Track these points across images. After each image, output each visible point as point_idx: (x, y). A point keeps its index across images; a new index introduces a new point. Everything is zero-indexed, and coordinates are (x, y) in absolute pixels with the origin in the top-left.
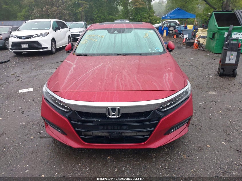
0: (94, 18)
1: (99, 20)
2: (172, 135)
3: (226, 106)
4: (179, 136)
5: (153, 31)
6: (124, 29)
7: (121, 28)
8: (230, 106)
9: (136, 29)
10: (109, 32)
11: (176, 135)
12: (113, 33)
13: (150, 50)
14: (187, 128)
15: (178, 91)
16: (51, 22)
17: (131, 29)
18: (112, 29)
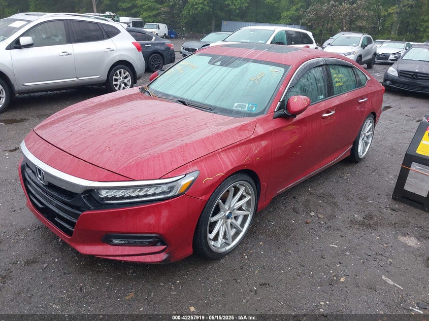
0: (419, 29)
2: (119, 250)
3: (383, 277)
4: (135, 259)
5: (283, 70)
6: (236, 58)
7: (233, 57)
8: (392, 283)
9: (256, 61)
10: (209, 63)
11: (126, 253)
12: (213, 64)
13: (236, 104)
14: (164, 256)
15: (134, 180)
16: (274, 31)
17: (246, 60)
18: (221, 57)
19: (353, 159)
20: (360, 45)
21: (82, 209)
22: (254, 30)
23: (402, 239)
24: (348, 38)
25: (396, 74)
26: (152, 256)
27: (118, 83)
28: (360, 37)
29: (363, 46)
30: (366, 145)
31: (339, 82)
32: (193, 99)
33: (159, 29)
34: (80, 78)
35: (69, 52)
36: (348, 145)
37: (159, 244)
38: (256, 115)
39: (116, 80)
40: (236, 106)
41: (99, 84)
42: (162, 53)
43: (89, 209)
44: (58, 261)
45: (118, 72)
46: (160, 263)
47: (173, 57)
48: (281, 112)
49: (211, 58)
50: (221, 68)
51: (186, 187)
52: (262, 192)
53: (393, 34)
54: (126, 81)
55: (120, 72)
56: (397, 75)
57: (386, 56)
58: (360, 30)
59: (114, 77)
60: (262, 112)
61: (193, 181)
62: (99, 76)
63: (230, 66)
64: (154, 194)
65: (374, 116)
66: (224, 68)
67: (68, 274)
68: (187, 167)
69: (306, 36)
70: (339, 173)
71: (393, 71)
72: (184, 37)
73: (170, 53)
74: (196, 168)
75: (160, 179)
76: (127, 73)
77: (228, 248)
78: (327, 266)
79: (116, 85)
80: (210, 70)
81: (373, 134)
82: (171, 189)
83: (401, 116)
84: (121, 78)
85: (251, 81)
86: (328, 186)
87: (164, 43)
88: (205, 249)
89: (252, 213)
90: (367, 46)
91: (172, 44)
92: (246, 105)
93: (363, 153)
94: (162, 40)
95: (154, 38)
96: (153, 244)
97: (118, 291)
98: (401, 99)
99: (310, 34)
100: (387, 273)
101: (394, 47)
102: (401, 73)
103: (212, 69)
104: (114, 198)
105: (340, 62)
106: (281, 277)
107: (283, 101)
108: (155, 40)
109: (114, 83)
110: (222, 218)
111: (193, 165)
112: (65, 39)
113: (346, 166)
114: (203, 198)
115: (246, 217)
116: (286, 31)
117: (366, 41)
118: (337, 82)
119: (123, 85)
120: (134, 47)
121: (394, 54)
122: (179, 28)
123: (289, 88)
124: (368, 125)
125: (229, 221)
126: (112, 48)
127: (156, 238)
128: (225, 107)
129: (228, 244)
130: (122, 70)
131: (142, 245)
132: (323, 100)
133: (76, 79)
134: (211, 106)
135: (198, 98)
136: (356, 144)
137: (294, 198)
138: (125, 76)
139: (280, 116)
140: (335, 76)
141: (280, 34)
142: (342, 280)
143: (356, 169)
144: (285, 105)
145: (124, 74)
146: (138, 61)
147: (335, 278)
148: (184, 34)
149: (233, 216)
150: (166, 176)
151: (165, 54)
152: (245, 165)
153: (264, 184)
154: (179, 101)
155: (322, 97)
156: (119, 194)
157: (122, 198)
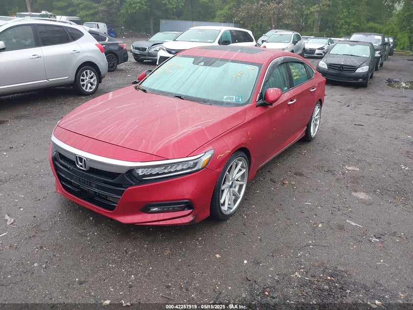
0: (337, 26)
1: (345, 29)
2: (156, 217)
3: (347, 221)
4: (169, 222)
5: (257, 68)
6: (217, 59)
7: (213, 58)
8: (354, 224)
9: (233, 61)
10: (194, 63)
11: (162, 218)
12: (197, 64)
13: (225, 97)
14: (191, 218)
15: (168, 159)
16: (220, 31)
17: (226, 60)
18: (202, 58)
19: (306, 139)
20: (291, 42)
21: (124, 186)
22: (202, 30)
23: (354, 194)
24: (281, 35)
25: (325, 67)
26: (182, 218)
27: (85, 83)
28: (291, 34)
29: (295, 43)
30: (316, 127)
31: (296, 76)
32: (187, 95)
33: (98, 28)
34: (50, 80)
35: (39, 55)
36: (303, 127)
37: (186, 209)
38: (243, 105)
39: (83, 80)
40: (225, 99)
41: (67, 85)
42: (116, 52)
43: (132, 185)
44: (98, 234)
45: (84, 72)
46: (187, 224)
47: (126, 56)
48: (261, 102)
49: (193, 59)
50: (206, 68)
51: (206, 162)
52: (252, 166)
53: (315, 31)
54: (92, 80)
55: (86, 73)
56: (327, 68)
57: (312, 51)
58: (287, 27)
59: (82, 78)
60: (247, 102)
61: (211, 157)
62: (68, 77)
63: (213, 65)
64: (182, 170)
65: (321, 102)
66: (208, 68)
67: (111, 242)
68: (205, 147)
69: (247, 34)
70: (297, 150)
71: (323, 64)
72: (124, 35)
73: (123, 53)
74: (211, 147)
75: (187, 157)
76: (93, 73)
77: (231, 211)
78: (307, 217)
79: (83, 85)
80: (196, 70)
81: (320, 117)
82: (195, 164)
83: (334, 103)
84: (88, 78)
85: (234, 78)
86: (293, 161)
87: (117, 44)
88: (218, 211)
89: (246, 183)
90: (297, 42)
91: (125, 44)
92: (233, 98)
93: (314, 133)
94: (116, 41)
95: (107, 38)
96: (183, 209)
97: (157, 250)
98: (332, 88)
99: (250, 33)
100: (350, 218)
101: (319, 43)
102: (330, 66)
103: (197, 68)
104: (151, 175)
105: (295, 59)
106: (276, 228)
107: (261, 93)
108: (109, 41)
109: (82, 83)
110: (227, 188)
111: (208, 146)
112: (34, 43)
113: (302, 145)
114: (218, 170)
115: (241, 186)
116: (230, 31)
117: (296, 37)
118: (295, 76)
119: (89, 85)
120: (98, 49)
121: (319, 49)
122: (117, 27)
123: (265, 83)
124: (317, 110)
125: (232, 189)
126: (78, 50)
127: (187, 203)
128: (216, 99)
129: (231, 208)
130: (88, 71)
131: (174, 211)
132: (287, 91)
133: (46, 80)
134: (205, 99)
135: (191, 93)
136: (309, 126)
137: (269, 171)
138: (91, 76)
139: (261, 105)
140: (293, 71)
141: (225, 33)
142: (320, 226)
143: (309, 146)
144: (263, 96)
145: (90, 74)
146: (102, 61)
147: (315, 225)
148: (123, 33)
149: (234, 186)
150: (192, 155)
151: (118, 53)
152: (243, 144)
153: (253, 159)
154: (176, 96)
155: (286, 88)
156: (155, 171)
157: (158, 174)
